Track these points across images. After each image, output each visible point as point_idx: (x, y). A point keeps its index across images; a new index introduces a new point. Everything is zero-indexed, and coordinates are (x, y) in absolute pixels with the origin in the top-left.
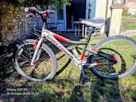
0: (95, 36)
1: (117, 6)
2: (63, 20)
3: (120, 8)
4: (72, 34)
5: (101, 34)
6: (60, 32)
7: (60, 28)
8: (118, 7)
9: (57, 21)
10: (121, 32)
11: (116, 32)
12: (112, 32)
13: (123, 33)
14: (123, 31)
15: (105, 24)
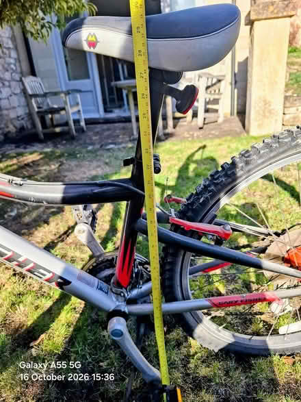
0: (201, 128)
1: (271, 8)
2: (88, 77)
3: (280, 15)
4: (124, 128)
5: (220, 120)
6: (83, 124)
7: (80, 108)
8: (272, 12)
10: (288, 105)
11: (272, 107)
12: (257, 109)
13: (295, 109)
14: (296, 100)
15: (233, 83)
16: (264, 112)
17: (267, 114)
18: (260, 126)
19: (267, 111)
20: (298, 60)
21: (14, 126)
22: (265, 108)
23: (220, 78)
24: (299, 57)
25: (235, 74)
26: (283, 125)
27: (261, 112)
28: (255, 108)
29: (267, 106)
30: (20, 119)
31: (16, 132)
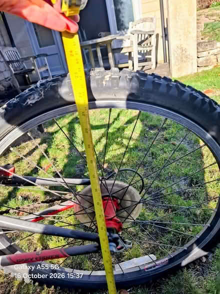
5: (153, 67)
7: (48, 67)
9: (38, 50)
10: (201, 50)
11: (188, 53)
12: (176, 55)
13: (207, 52)
14: (207, 45)
15: (164, 36)
16: (182, 58)
17: (184, 59)
18: (179, 69)
19: (184, 57)
20: (218, 12)
21: (3, 86)
22: (182, 55)
23: (151, 33)
24: (218, 9)
25: (164, 29)
26: (198, 66)
27: (179, 58)
28: (174, 55)
29: (184, 52)
30: (7, 80)
31: (5, 90)
